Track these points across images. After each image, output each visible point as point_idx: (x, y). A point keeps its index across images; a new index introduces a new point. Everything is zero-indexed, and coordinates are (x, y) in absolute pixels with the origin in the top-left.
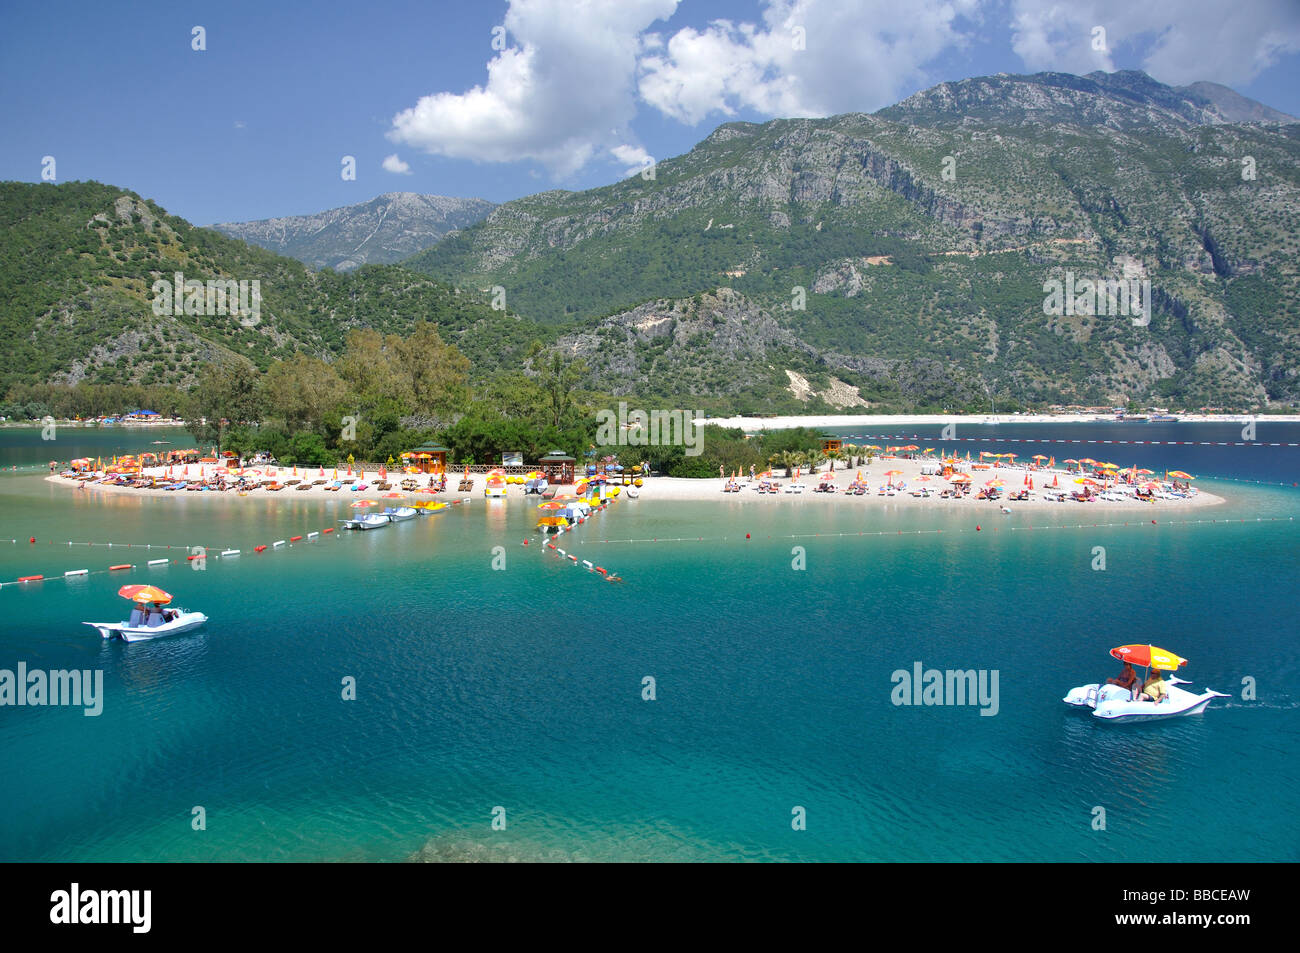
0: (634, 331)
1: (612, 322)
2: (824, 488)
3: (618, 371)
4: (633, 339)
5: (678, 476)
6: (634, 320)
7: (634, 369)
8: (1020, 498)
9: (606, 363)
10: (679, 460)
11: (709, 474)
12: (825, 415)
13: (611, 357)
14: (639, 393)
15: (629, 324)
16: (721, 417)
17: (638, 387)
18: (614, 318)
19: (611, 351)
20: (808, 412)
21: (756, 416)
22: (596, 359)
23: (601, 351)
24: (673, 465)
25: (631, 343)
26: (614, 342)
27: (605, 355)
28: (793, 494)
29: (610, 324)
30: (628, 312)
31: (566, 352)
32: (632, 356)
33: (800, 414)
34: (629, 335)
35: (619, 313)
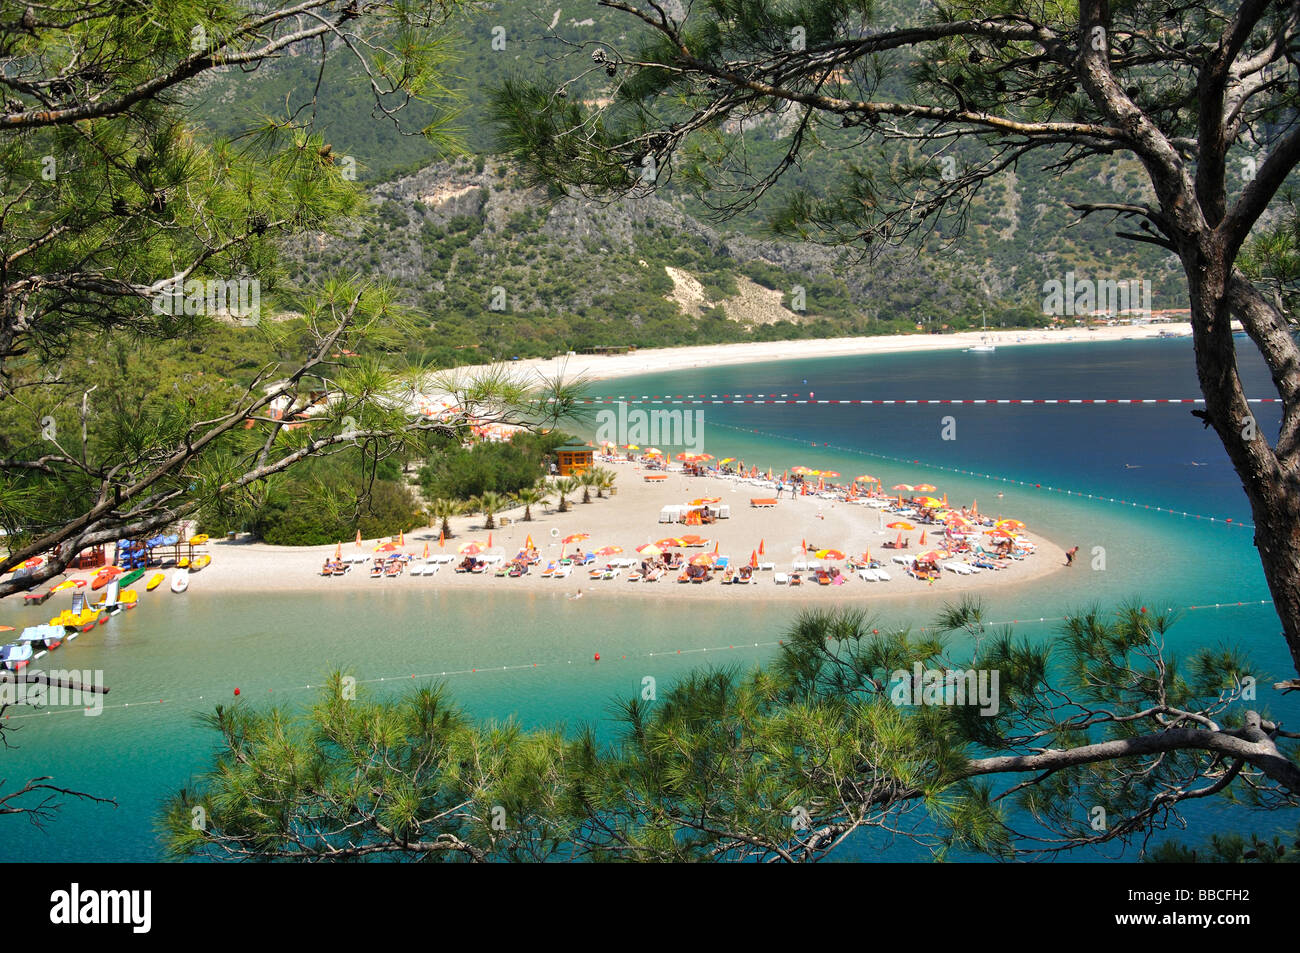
0: (419, 208)
1: (383, 194)
2: (469, 565)
3: (394, 274)
4: (417, 221)
5: (278, 543)
6: (419, 189)
7: (421, 271)
8: (736, 581)
9: (374, 262)
10: (276, 518)
11: (321, 538)
12: (720, 342)
13: (382, 251)
14: (430, 308)
15: (411, 197)
16: (538, 356)
17: (427, 299)
18: (386, 187)
19: (382, 242)
20: (691, 340)
21: (599, 352)
22: (357, 256)
23: (364, 241)
24: (269, 525)
25: (414, 229)
26: (386, 227)
27: (373, 249)
28: (421, 577)
29: (380, 198)
30: (409, 178)
31: (307, 244)
32: (416, 250)
33: (676, 343)
34: (412, 214)
35: (394, 178)
